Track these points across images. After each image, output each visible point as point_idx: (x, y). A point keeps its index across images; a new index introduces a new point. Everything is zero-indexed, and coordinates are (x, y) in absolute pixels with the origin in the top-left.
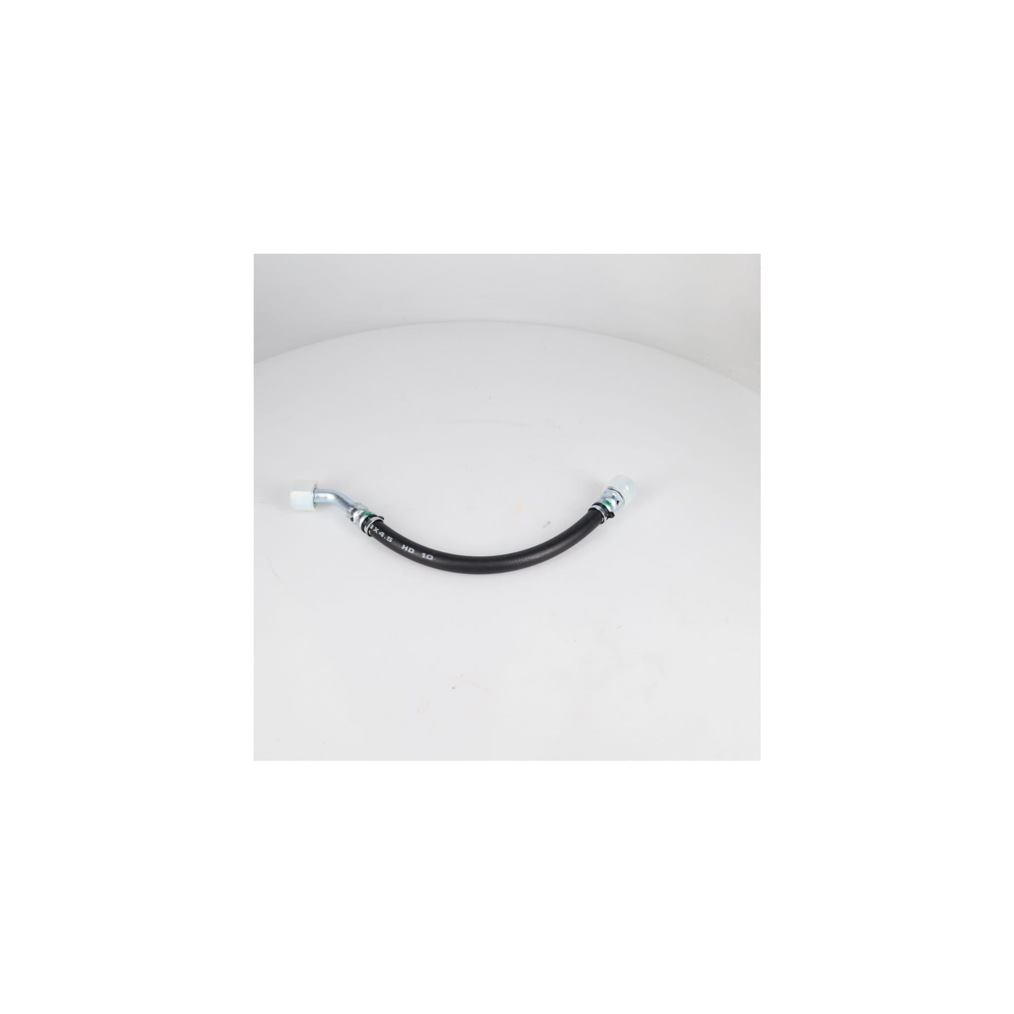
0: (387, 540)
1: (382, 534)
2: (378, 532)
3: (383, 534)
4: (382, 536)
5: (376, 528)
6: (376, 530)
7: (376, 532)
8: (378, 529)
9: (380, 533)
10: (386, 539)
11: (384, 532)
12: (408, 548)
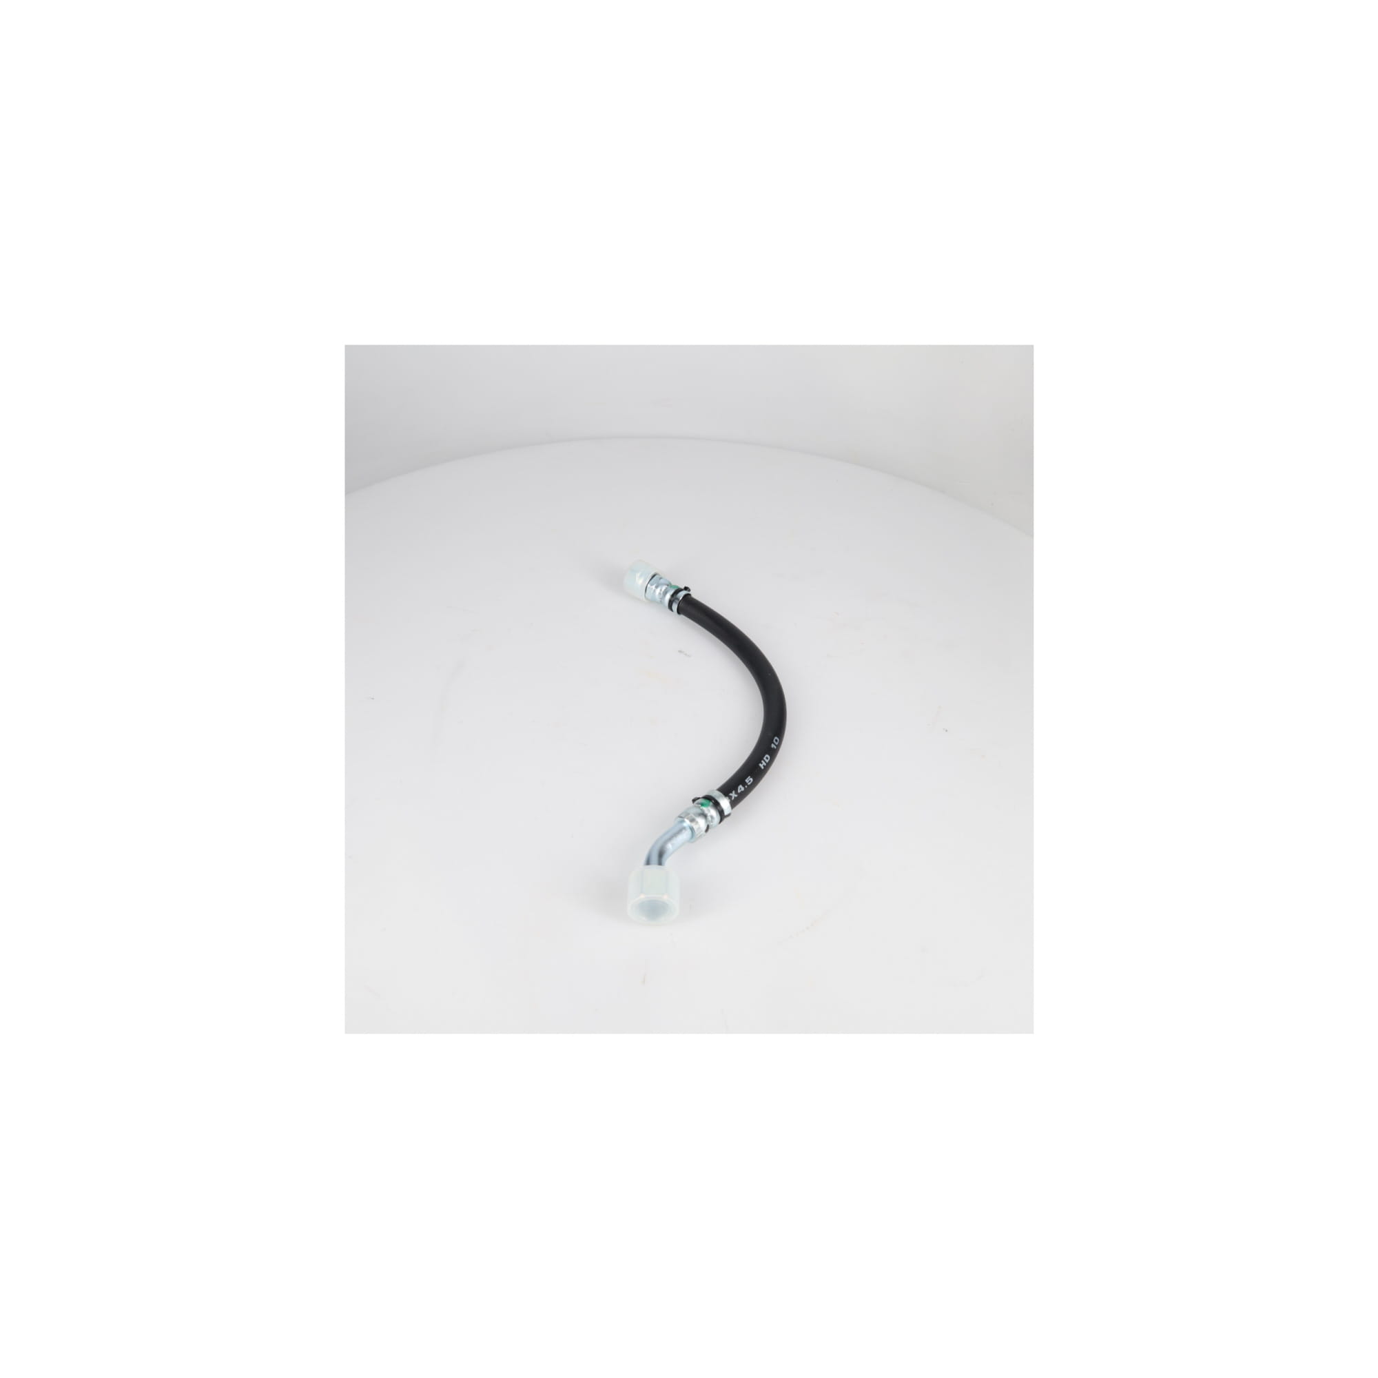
0: (749, 784)
1: (741, 788)
2: (736, 793)
3: (741, 786)
4: (743, 789)
5: (731, 794)
6: (733, 795)
7: (736, 796)
8: (734, 792)
9: (739, 791)
10: (748, 786)
11: (739, 785)
12: (764, 761)
